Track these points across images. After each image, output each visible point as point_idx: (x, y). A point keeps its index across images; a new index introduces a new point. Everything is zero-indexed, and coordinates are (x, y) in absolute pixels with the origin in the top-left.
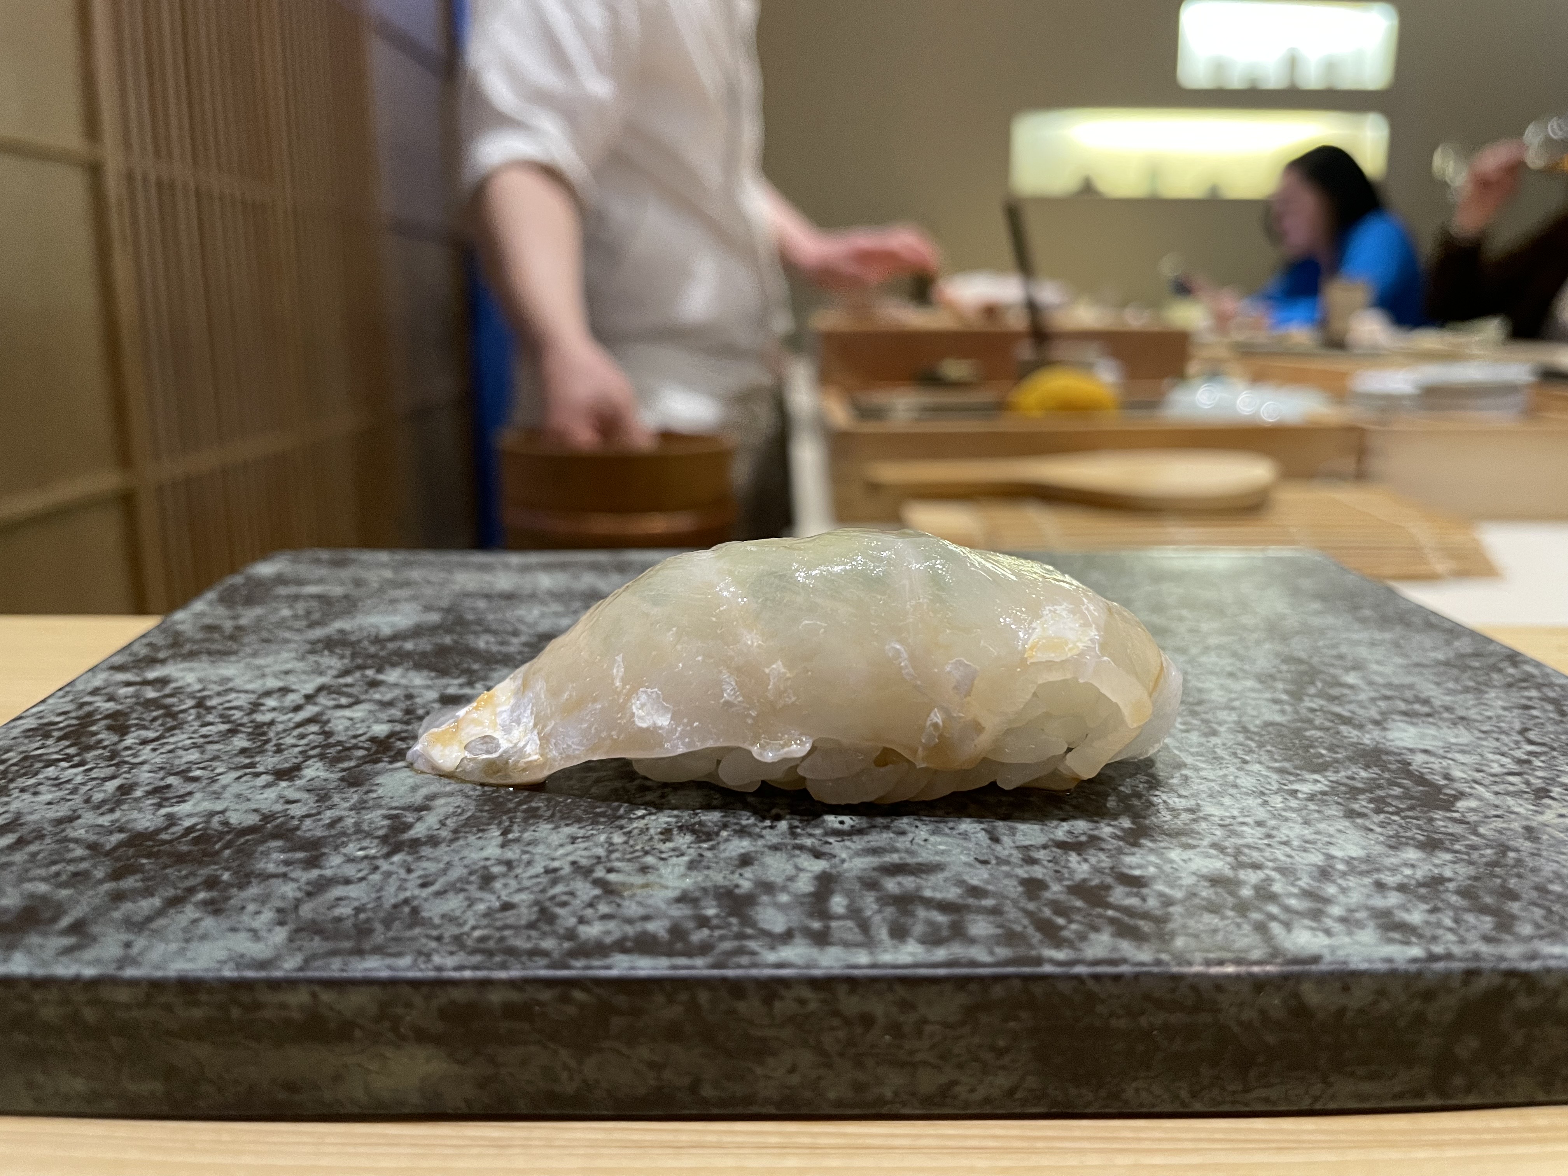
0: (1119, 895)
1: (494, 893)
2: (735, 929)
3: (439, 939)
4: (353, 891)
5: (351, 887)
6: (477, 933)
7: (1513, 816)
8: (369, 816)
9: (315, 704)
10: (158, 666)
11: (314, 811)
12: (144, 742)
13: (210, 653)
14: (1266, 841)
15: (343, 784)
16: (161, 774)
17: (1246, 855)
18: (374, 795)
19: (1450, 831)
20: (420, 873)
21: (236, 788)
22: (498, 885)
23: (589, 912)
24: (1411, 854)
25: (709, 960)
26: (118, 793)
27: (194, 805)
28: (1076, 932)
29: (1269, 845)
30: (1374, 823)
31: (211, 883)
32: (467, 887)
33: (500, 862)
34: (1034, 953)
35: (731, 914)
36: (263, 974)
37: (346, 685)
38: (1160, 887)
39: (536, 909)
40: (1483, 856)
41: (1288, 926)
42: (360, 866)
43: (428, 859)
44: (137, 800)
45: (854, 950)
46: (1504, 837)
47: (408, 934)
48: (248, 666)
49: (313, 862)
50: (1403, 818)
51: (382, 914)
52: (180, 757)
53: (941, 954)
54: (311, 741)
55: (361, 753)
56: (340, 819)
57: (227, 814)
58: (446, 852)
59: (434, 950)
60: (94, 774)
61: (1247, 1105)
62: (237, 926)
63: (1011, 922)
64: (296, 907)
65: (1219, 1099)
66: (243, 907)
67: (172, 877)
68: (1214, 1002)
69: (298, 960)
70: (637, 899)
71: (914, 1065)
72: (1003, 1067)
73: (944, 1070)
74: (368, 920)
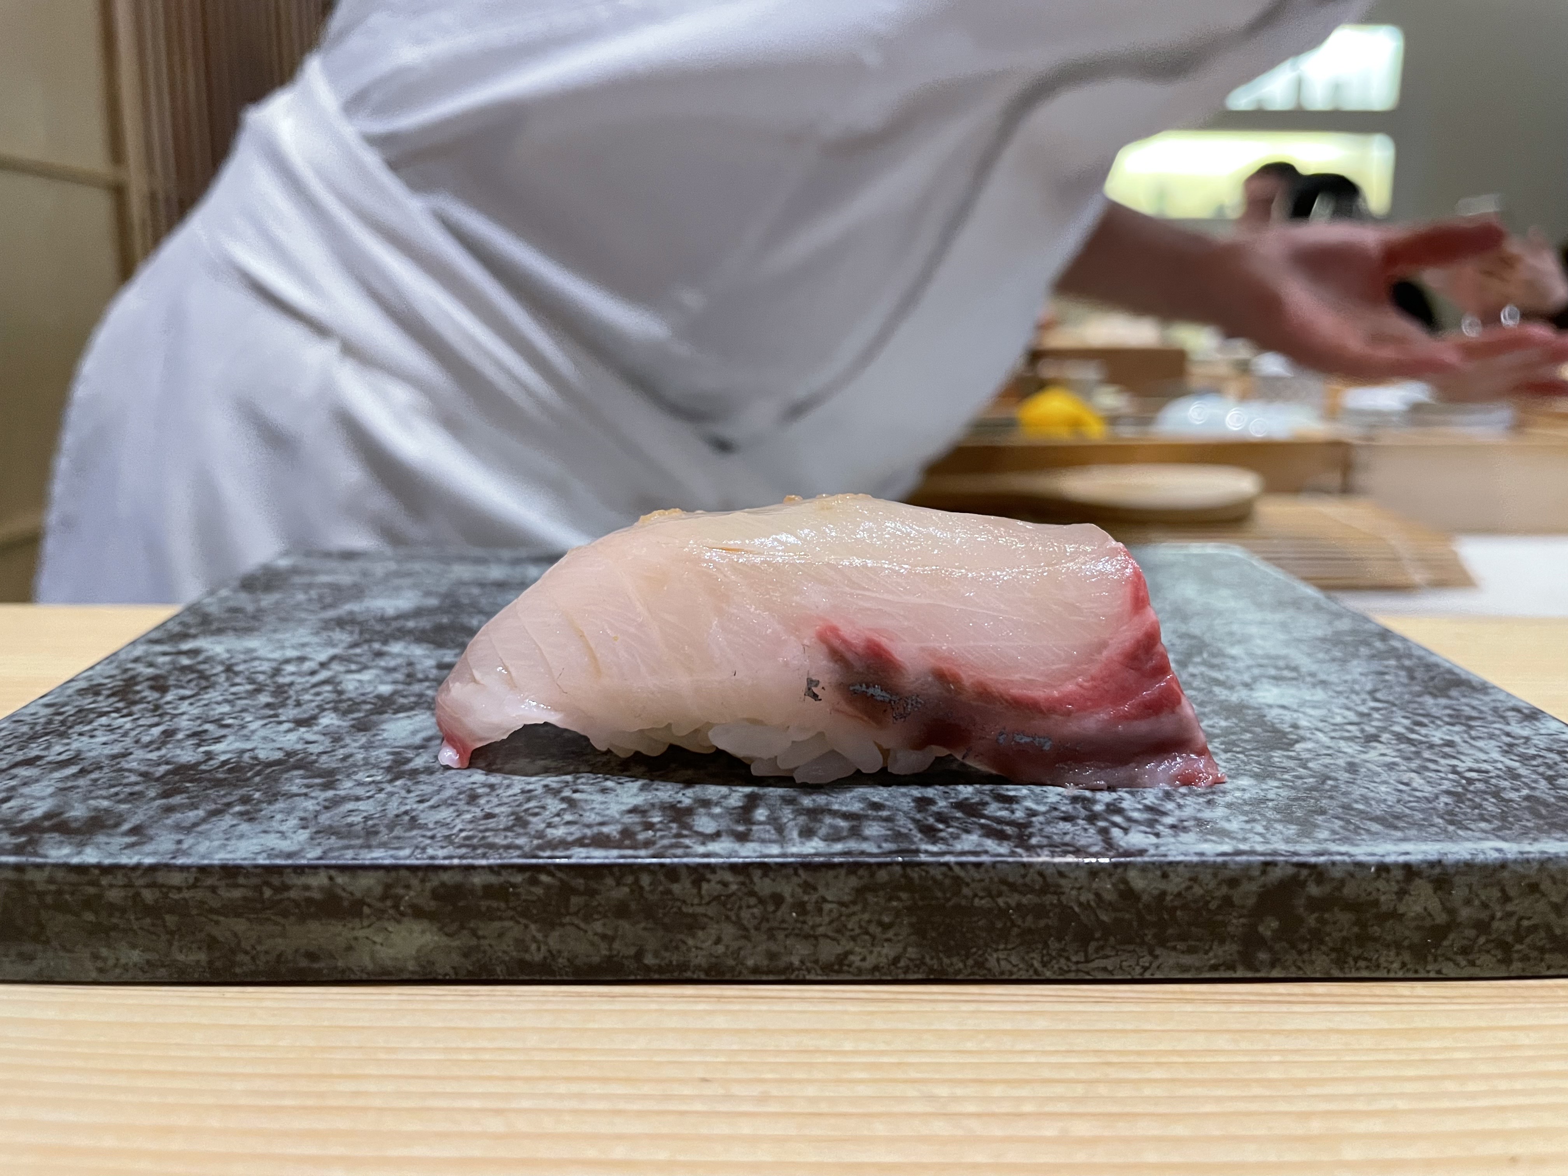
0: (994, 809)
1: (478, 806)
2: (674, 831)
3: (433, 837)
4: (363, 805)
5: (360, 803)
6: (464, 834)
7: (1342, 755)
8: (376, 753)
9: (329, 669)
10: (191, 640)
11: (329, 749)
12: (183, 698)
13: (235, 630)
15: (353, 730)
16: (199, 722)
18: (380, 738)
19: (1283, 765)
20: (419, 793)
21: (262, 733)
22: (482, 801)
23: (556, 820)
25: (650, 852)
26: (163, 736)
27: (228, 745)
28: (951, 833)
31: (245, 800)
32: (456, 802)
33: (485, 785)
34: (914, 847)
35: (672, 821)
36: (290, 862)
37: (356, 655)
38: (1028, 804)
39: (513, 817)
41: (1125, 830)
42: (368, 788)
43: (425, 783)
44: (180, 741)
45: (769, 845)
47: (408, 834)
48: (269, 640)
49: (328, 786)
51: (386, 822)
52: (214, 709)
53: (839, 847)
54: (326, 697)
55: (368, 707)
56: (351, 755)
57: (256, 751)
58: (438, 779)
59: (428, 845)
60: (140, 722)
61: (1088, 973)
62: (267, 829)
63: (900, 826)
64: (316, 817)
65: (1065, 968)
66: (272, 817)
67: (212, 796)
68: (1059, 886)
69: (318, 852)
70: (596, 811)
71: (816, 938)
72: (888, 940)
73: (842, 943)
74: (375, 826)
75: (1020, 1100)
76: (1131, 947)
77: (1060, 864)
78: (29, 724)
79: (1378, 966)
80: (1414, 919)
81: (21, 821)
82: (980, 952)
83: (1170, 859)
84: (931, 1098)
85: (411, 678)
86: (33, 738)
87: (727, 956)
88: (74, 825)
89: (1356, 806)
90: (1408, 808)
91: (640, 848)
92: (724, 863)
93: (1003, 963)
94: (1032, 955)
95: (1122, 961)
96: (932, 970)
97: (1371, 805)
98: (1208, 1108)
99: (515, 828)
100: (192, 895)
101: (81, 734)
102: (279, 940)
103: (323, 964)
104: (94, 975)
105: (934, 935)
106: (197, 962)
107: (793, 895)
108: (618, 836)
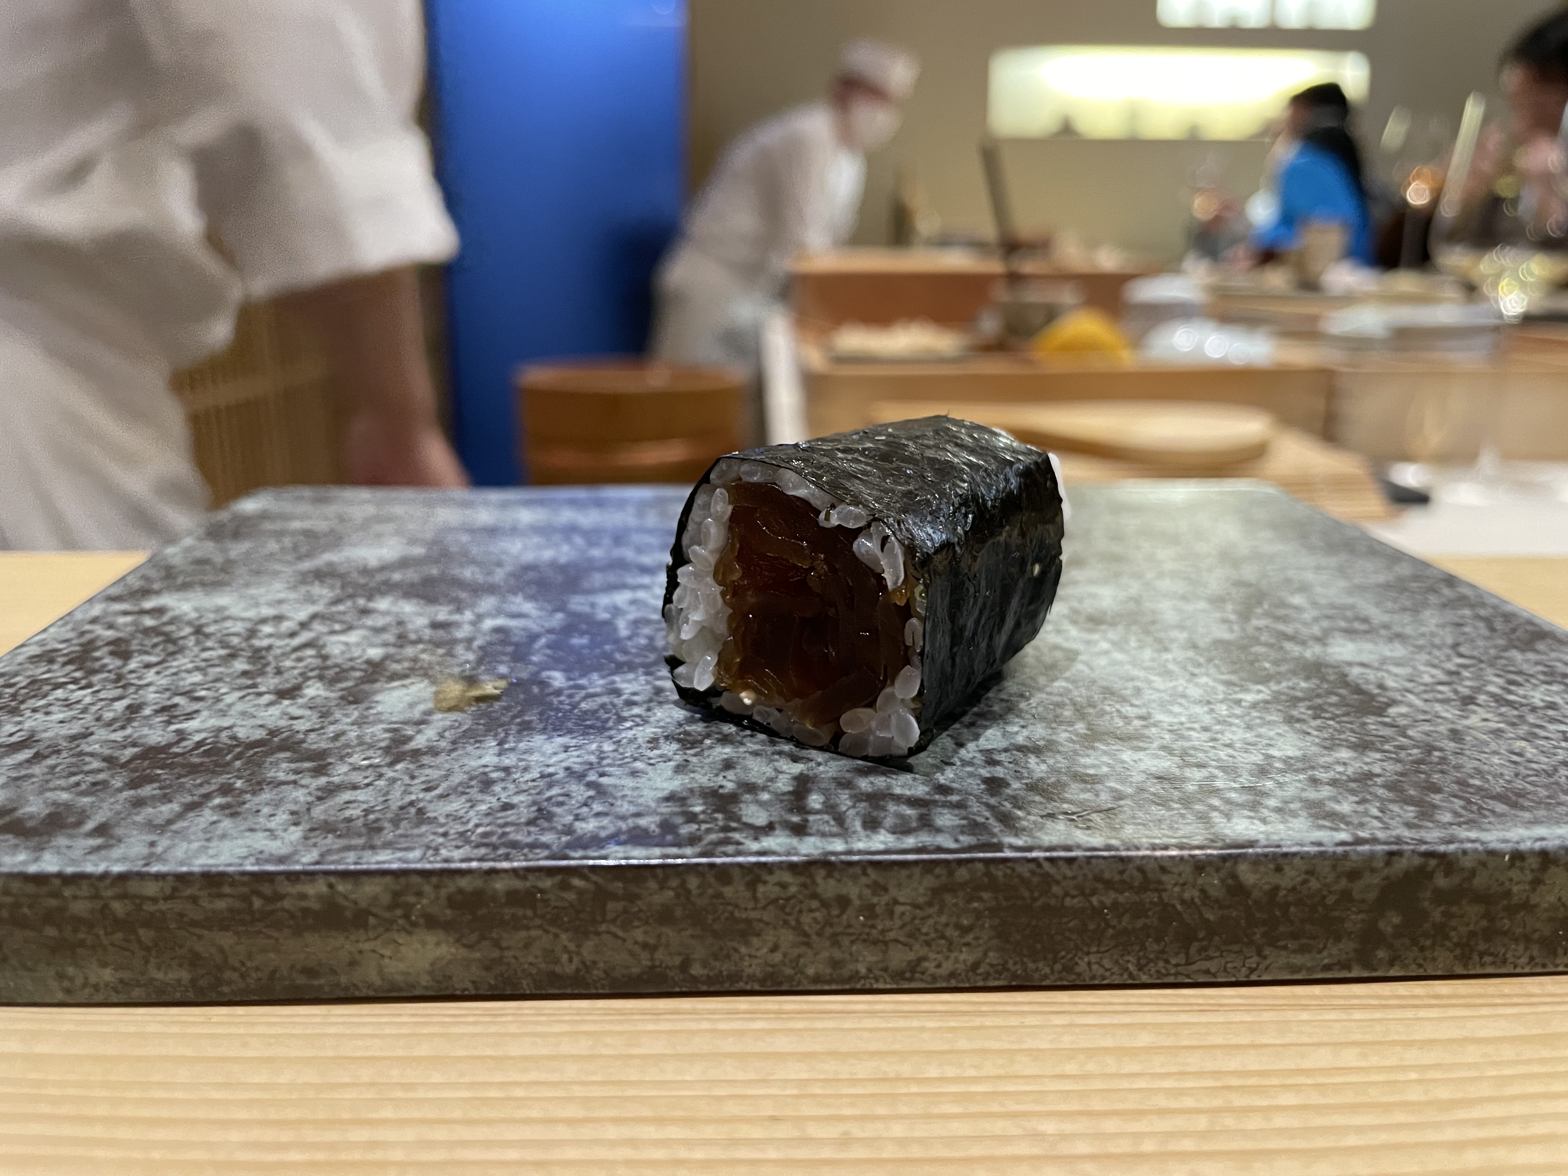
0: (1074, 791)
1: (494, 795)
2: (721, 823)
3: (445, 835)
4: (361, 795)
5: (359, 791)
6: (480, 830)
8: (371, 730)
9: (310, 630)
10: (154, 596)
11: (318, 726)
12: (148, 666)
13: (203, 584)
15: (343, 703)
16: (167, 694)
17: (1192, 756)
18: (377, 710)
19: (1381, 733)
20: (424, 779)
21: (240, 707)
22: (497, 788)
23: (584, 810)
24: (1345, 754)
25: (697, 850)
26: (128, 712)
27: (202, 722)
28: (1033, 823)
29: (1213, 747)
30: (1311, 727)
31: (226, 790)
32: (468, 790)
33: (498, 769)
34: (995, 840)
35: (716, 811)
36: (281, 868)
37: (339, 613)
38: (1112, 784)
39: (534, 808)
40: (1411, 755)
41: (1228, 816)
42: (365, 774)
43: (430, 767)
44: (147, 718)
45: (831, 839)
46: (1431, 739)
47: (416, 831)
48: (242, 596)
49: (320, 771)
50: (1337, 723)
51: (389, 815)
52: (185, 679)
53: (910, 842)
54: (309, 664)
55: (358, 674)
56: (343, 733)
57: (235, 729)
58: (447, 761)
59: (441, 844)
60: (102, 695)
61: (1189, 977)
62: (254, 826)
63: (975, 814)
64: (309, 810)
65: (1164, 970)
66: (258, 811)
67: (188, 786)
68: (1161, 882)
69: (314, 855)
70: (629, 798)
71: (886, 943)
72: (967, 944)
73: (915, 948)
74: (377, 820)
76: (1235, 947)
77: (1162, 857)
79: (1504, 961)
80: (1548, 910)
82: (1069, 956)
83: (1285, 849)
85: (402, 639)
87: (785, 965)
88: (30, 824)
89: (1472, 781)
90: (1529, 783)
91: (684, 845)
92: (781, 862)
93: (1094, 966)
94: (1126, 958)
95: (1226, 962)
96: (1015, 976)
97: (1487, 780)
99: (538, 822)
100: (169, 906)
101: (35, 711)
102: (272, 955)
103: (322, 981)
104: (60, 996)
105: (1018, 937)
106: (179, 980)
107: (860, 897)
108: (657, 830)
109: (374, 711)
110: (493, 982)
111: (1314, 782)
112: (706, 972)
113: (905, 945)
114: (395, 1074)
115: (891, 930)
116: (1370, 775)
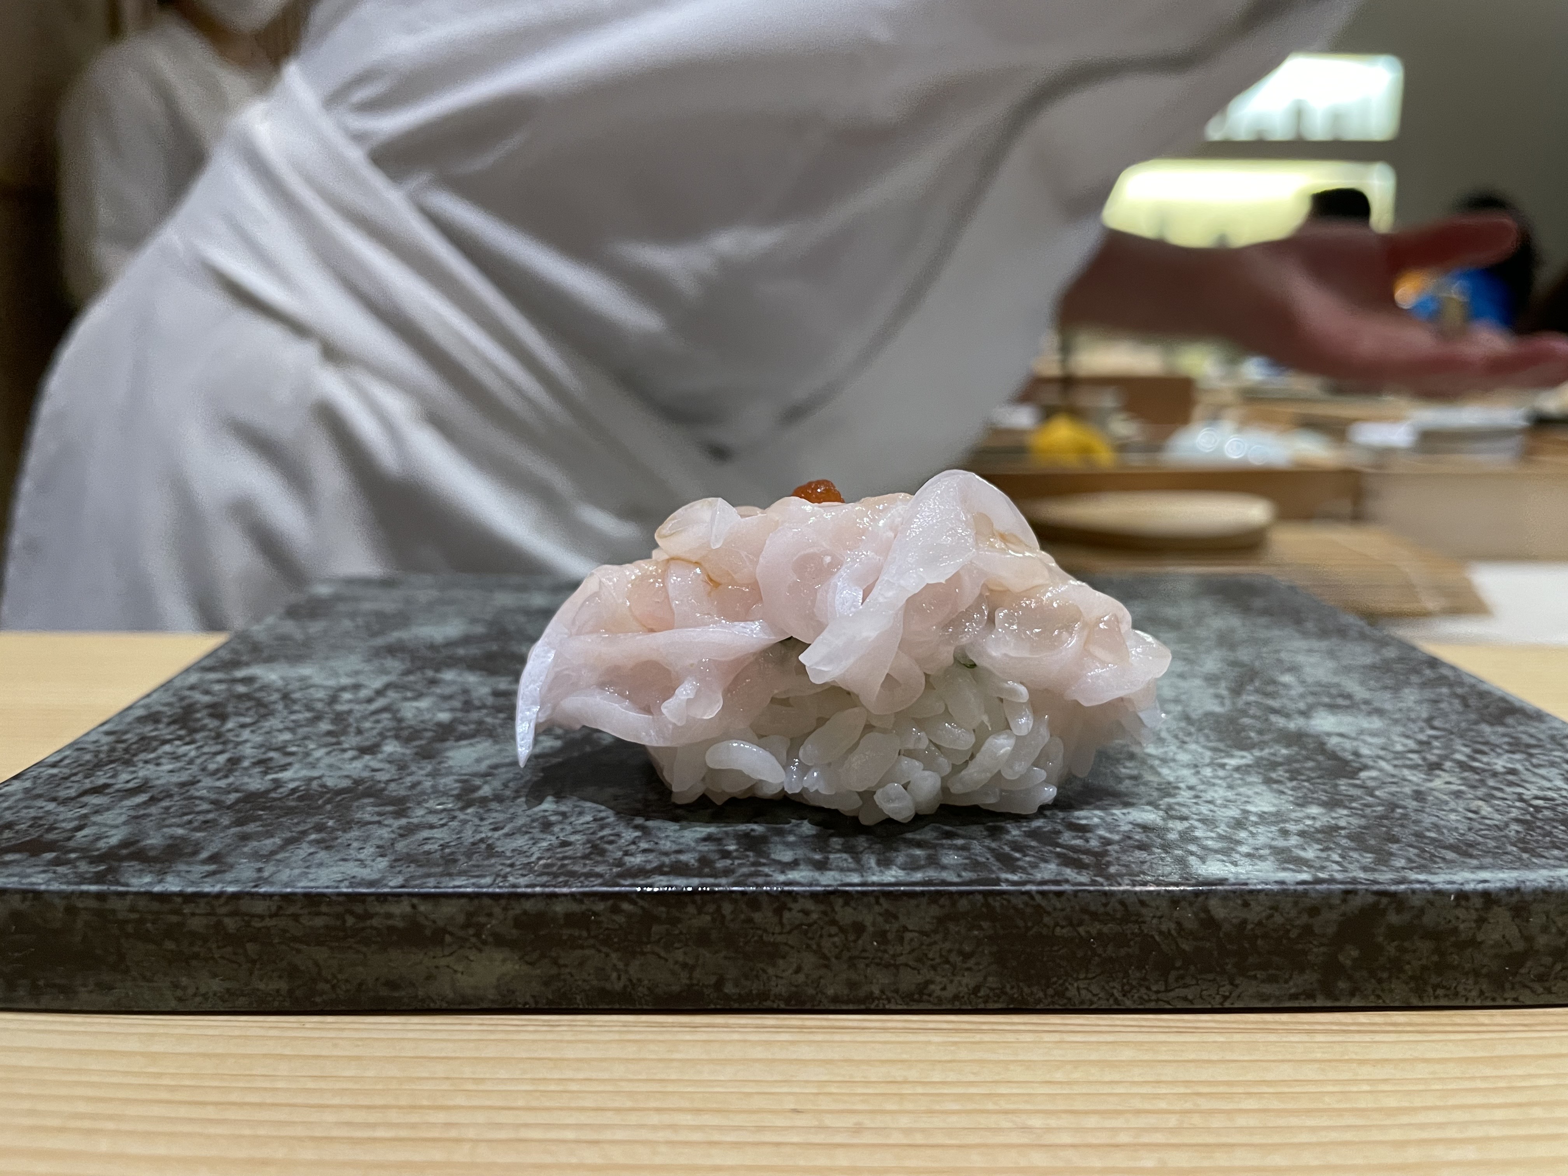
0: (1067, 838)
1: (554, 835)
2: (751, 859)
3: (512, 865)
4: (437, 833)
5: (435, 830)
6: (542, 862)
7: (1406, 783)
8: (444, 780)
9: (386, 697)
10: (244, 668)
11: (396, 777)
12: (244, 726)
13: (287, 657)
14: (1194, 801)
15: (417, 758)
16: (263, 750)
17: (1176, 810)
18: (448, 766)
19: (1349, 793)
20: (491, 821)
21: (328, 760)
22: (556, 829)
23: (633, 847)
24: (1314, 810)
25: (731, 880)
26: (229, 764)
27: (295, 773)
28: (1029, 862)
29: (1196, 803)
30: (1288, 788)
31: (320, 828)
32: (530, 830)
33: (556, 813)
34: (993, 876)
35: (746, 850)
37: (411, 682)
38: (1102, 832)
39: (589, 845)
40: (1375, 811)
41: (1203, 860)
42: (440, 816)
43: (497, 811)
44: (246, 768)
45: (849, 873)
46: (1395, 798)
47: (487, 862)
48: (323, 668)
49: (400, 813)
50: (1312, 784)
51: (463, 849)
53: (918, 876)
55: (430, 734)
56: (418, 783)
57: (324, 779)
59: (508, 873)
60: (205, 750)
61: (1169, 1003)
62: (345, 857)
63: (976, 855)
64: (392, 844)
65: (1145, 997)
66: (349, 845)
67: (287, 824)
68: (1139, 915)
69: (400, 880)
70: (670, 839)
71: (897, 967)
72: (969, 969)
73: (921, 972)
74: (452, 853)
75: (1115, 1130)
76: (1210, 976)
77: (1141, 892)
78: (91, 752)
79: (1456, 994)
80: (1492, 947)
81: (98, 850)
82: (1061, 982)
83: (1251, 887)
84: (1025, 1129)
85: (468, 706)
86: (99, 765)
87: (807, 985)
88: (151, 854)
89: (1428, 834)
90: (1480, 836)
91: (721, 877)
92: (805, 891)
93: (1083, 992)
94: (1111, 984)
95: (1202, 991)
96: (1012, 1000)
97: (1443, 833)
98: (1304, 1138)
99: (592, 856)
100: (274, 923)
101: (146, 762)
102: (360, 969)
103: (403, 993)
104: (173, 1004)
105: (1015, 964)
106: (278, 991)
107: (874, 924)
108: (696, 864)
109: (446, 765)
110: (550, 997)
111: (1285, 833)
112: (737, 991)
113: (914, 969)
114: (467, 1072)
115: (902, 954)
116: (1338, 828)
